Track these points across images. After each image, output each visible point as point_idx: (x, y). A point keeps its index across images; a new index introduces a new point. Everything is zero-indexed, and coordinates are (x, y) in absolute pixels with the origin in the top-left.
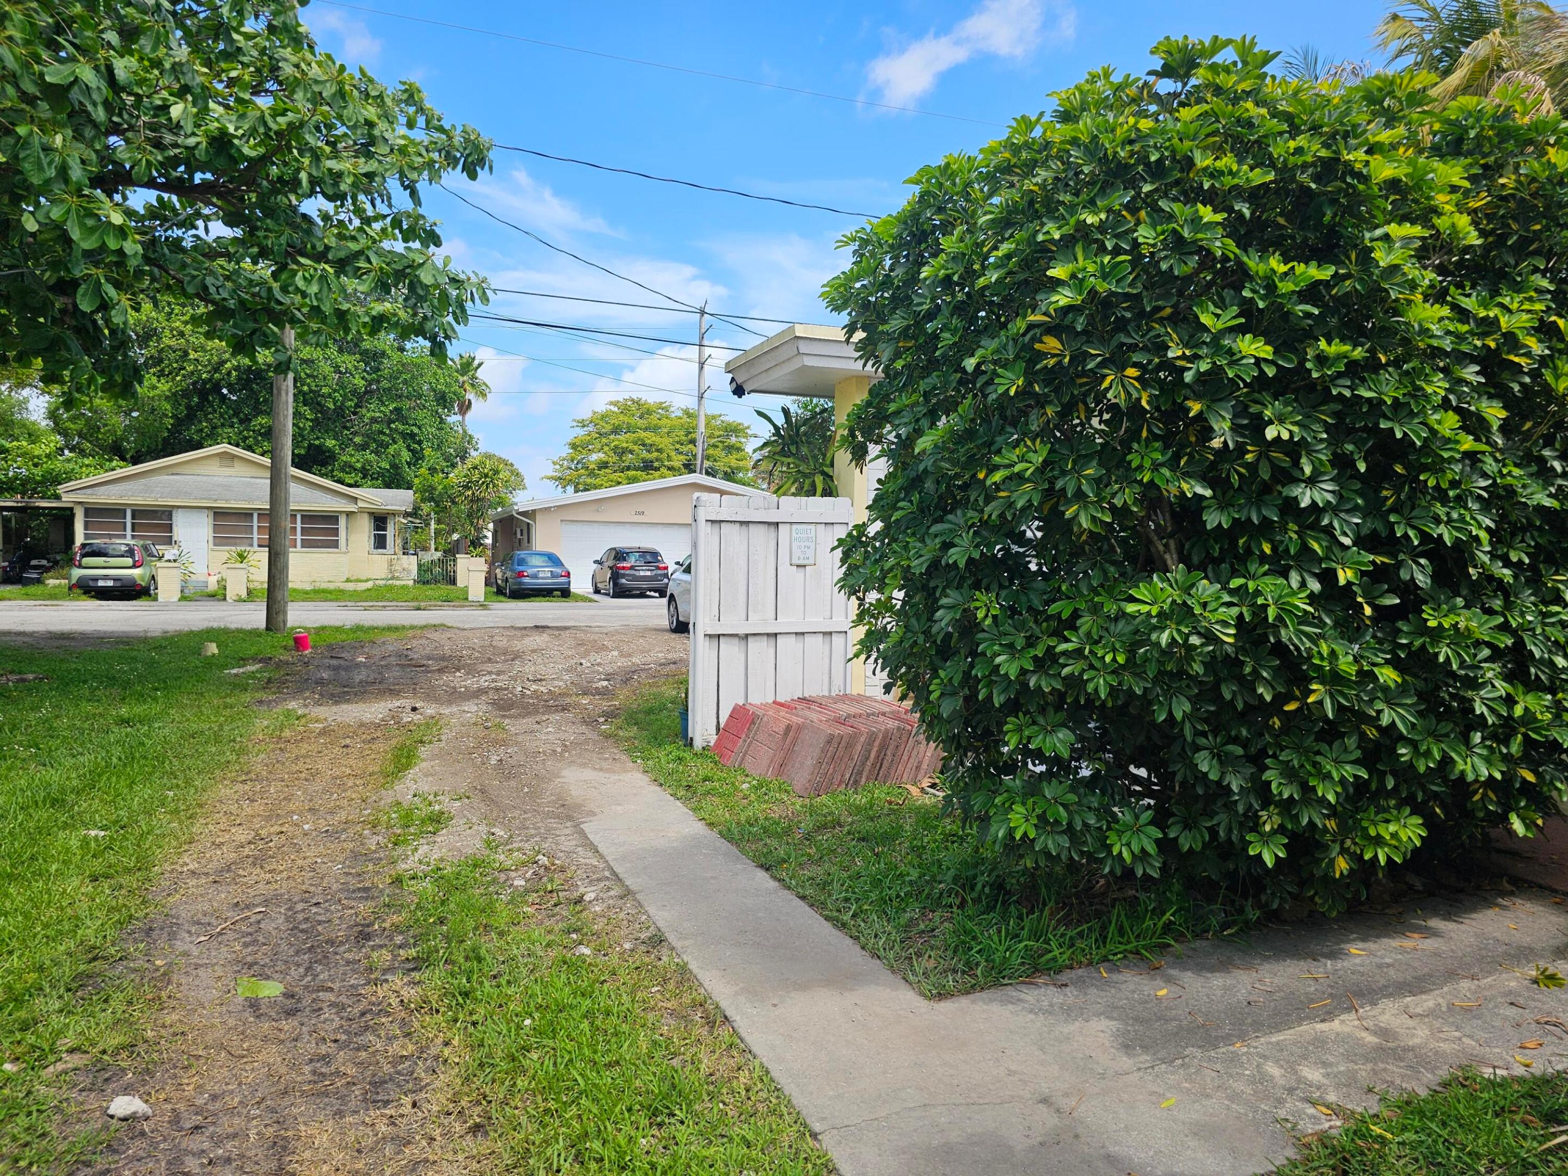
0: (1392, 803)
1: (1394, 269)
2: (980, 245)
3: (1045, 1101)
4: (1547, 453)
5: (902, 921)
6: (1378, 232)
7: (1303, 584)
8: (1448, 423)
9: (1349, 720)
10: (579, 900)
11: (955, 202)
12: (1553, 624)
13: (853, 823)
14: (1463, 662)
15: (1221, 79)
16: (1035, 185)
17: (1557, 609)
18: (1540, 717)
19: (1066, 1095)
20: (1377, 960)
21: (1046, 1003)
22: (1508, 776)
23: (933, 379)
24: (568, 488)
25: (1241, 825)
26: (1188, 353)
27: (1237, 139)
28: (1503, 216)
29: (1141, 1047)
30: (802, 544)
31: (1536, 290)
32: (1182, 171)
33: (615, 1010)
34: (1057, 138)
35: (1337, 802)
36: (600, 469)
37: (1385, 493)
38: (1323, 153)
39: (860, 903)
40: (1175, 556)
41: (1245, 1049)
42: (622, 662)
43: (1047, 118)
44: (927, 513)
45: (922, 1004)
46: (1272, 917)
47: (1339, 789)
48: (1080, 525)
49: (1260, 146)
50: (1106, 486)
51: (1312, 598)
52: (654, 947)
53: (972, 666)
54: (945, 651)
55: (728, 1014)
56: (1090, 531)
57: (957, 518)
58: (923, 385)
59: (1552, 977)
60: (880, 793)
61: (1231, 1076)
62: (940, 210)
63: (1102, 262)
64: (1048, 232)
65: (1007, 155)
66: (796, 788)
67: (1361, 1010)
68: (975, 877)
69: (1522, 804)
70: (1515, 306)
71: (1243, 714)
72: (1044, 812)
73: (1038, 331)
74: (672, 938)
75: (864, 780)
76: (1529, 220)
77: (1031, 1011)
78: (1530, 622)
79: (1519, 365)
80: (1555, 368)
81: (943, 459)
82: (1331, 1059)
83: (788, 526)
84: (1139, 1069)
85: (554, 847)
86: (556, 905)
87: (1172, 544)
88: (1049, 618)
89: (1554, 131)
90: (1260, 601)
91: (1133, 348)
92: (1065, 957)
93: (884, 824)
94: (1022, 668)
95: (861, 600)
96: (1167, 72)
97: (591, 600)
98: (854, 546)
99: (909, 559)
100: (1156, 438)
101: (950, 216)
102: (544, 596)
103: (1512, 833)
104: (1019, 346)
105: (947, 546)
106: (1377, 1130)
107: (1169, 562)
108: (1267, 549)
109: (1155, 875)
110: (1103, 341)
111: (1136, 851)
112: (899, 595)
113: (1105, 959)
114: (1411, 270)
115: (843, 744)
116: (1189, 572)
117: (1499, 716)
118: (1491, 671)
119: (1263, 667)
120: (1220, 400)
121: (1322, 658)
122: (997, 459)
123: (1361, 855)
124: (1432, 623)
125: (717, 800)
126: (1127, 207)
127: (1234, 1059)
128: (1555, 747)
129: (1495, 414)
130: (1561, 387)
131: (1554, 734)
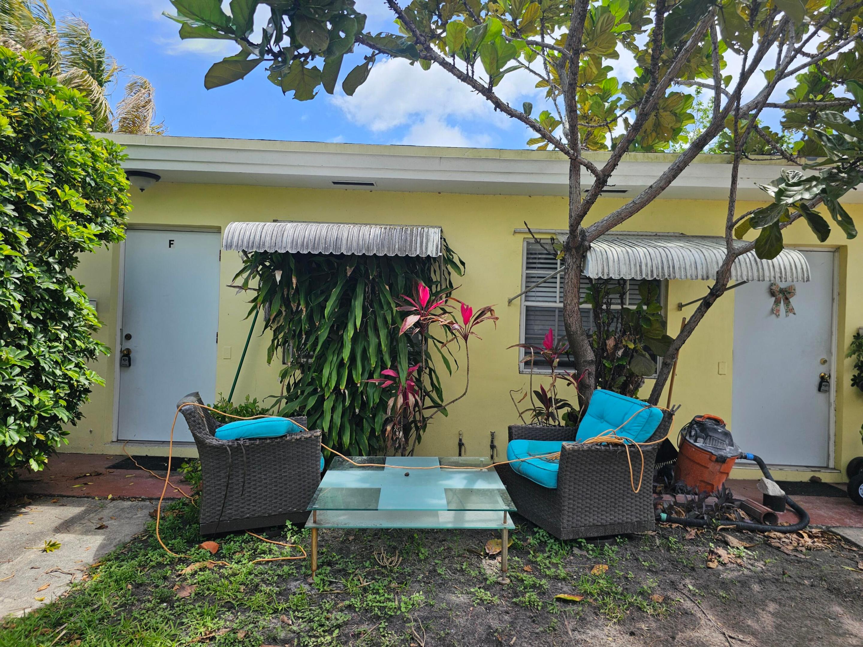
4: (51, 260)
12: (54, 352)
14: (4, 377)
17: (56, 344)
18: (47, 404)
22: (30, 440)
28: (27, 125)
31: (45, 171)
59: (54, 545)
69: (37, 453)
70: (34, 178)
76: (40, 132)
78: (43, 351)
79: (36, 210)
80: (56, 216)
103: (30, 470)
117: (25, 406)
118: (19, 381)
128: (55, 418)
129: (23, 235)
130: (60, 226)
131: (55, 411)
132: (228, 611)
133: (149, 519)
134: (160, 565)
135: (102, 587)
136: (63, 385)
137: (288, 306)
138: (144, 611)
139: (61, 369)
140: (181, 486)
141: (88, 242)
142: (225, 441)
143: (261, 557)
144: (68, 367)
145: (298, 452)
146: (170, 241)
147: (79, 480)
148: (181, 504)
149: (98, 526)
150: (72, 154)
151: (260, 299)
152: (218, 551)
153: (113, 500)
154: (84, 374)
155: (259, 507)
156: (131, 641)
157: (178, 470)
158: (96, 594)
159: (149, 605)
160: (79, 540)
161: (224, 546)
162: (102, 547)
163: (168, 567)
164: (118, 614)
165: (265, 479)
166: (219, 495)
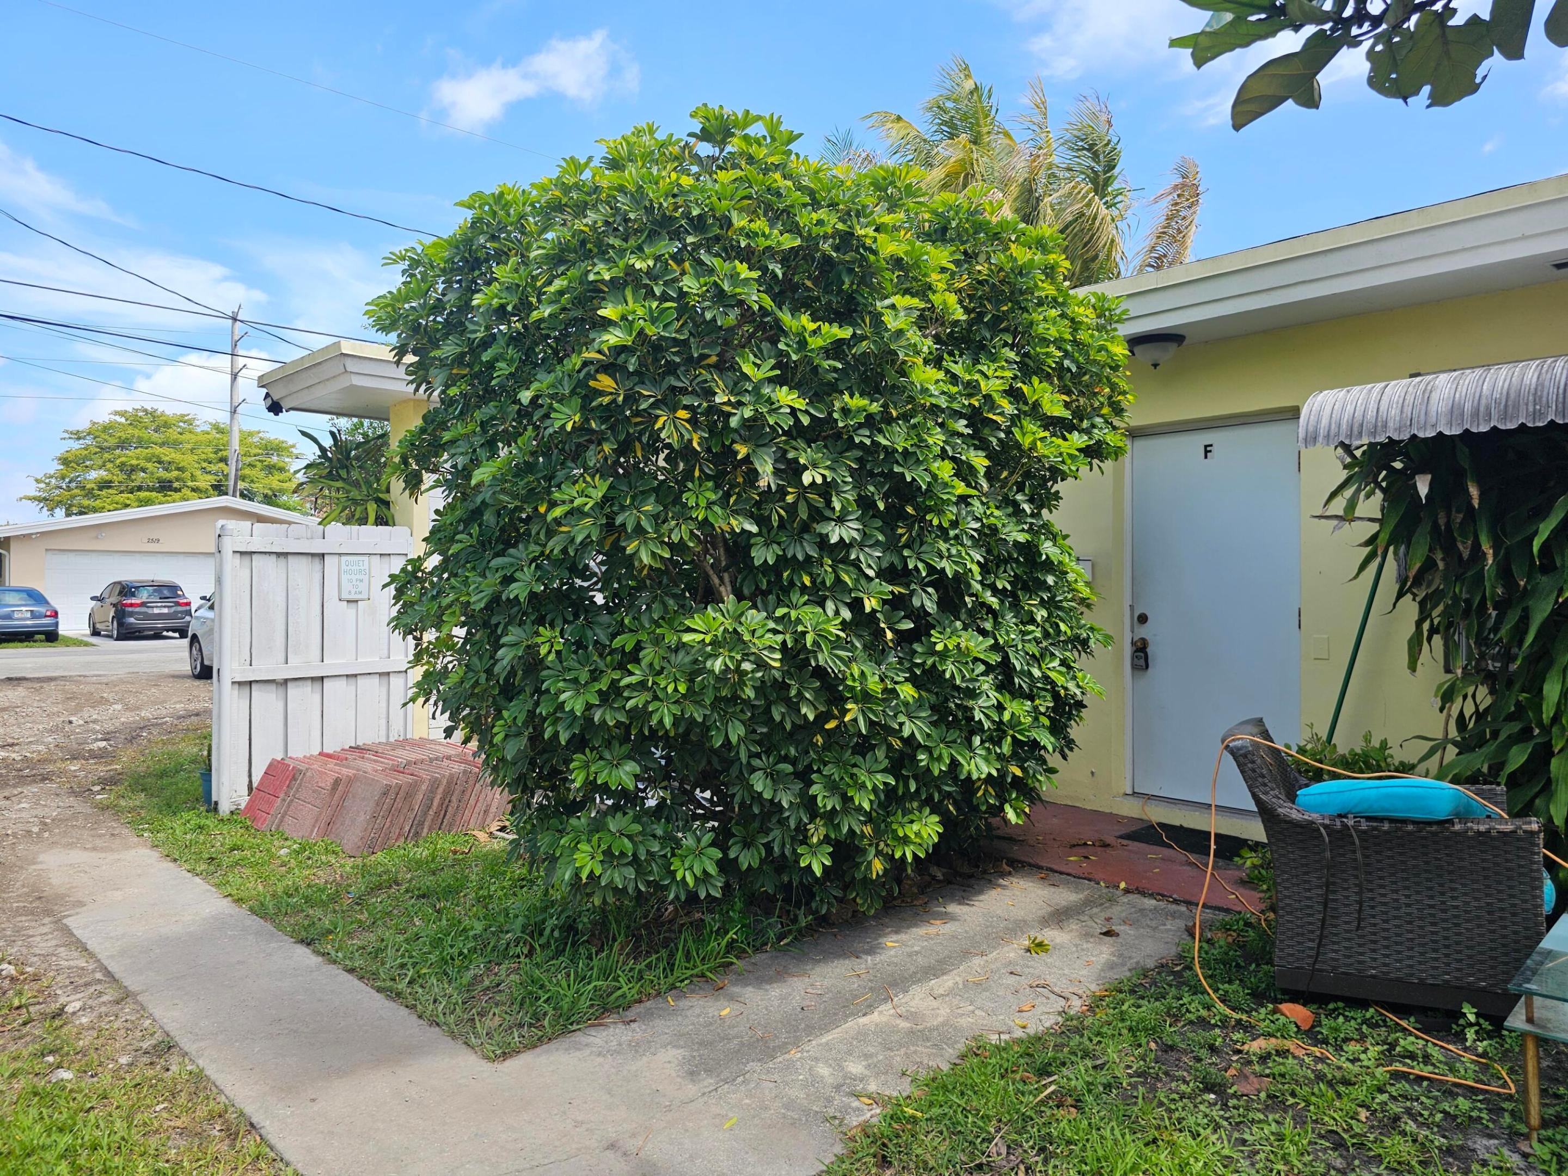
0: (915, 805)
1: (900, 333)
2: (535, 279)
3: (612, 1146)
4: (1019, 497)
5: (465, 981)
6: (887, 302)
7: (837, 613)
8: (945, 470)
9: (879, 733)
10: (60, 1013)
11: (509, 233)
12: (1029, 641)
13: (410, 881)
14: (963, 677)
15: (753, 150)
16: (586, 225)
17: (1031, 628)
18: (1023, 720)
19: (633, 1135)
20: (908, 949)
21: (615, 1043)
22: (1002, 773)
23: (489, 409)
24: (57, 510)
25: (793, 839)
26: (733, 399)
27: (769, 207)
28: (980, 297)
29: (705, 1071)
30: (354, 577)
31: (1006, 361)
32: (721, 228)
33: (105, 1142)
34: (605, 184)
35: (871, 808)
36: (100, 489)
37: (900, 531)
38: (840, 226)
39: (418, 967)
40: (729, 588)
41: (799, 1055)
42: (128, 718)
43: (596, 163)
44: (488, 546)
45: (486, 1067)
46: (823, 921)
47: (872, 797)
48: (641, 561)
49: (788, 214)
50: (664, 522)
51: (844, 625)
52: (160, 1057)
53: (537, 704)
54: (508, 691)
55: (254, 1120)
56: (651, 566)
57: (520, 552)
58: (478, 415)
59: (1040, 945)
60: (444, 843)
61: (787, 1084)
62: (494, 238)
63: (650, 307)
64: (598, 273)
65: (557, 193)
66: (346, 848)
67: (895, 999)
68: (544, 921)
69: (1014, 796)
70: (990, 373)
71: (791, 734)
72: (610, 847)
73: (592, 369)
74: (186, 1043)
75: (425, 830)
76: (999, 303)
77: (599, 1054)
78: (1013, 640)
79: (996, 422)
80: (1022, 428)
81: (503, 491)
82: (872, 1050)
83: (336, 558)
84: (704, 1094)
85: (24, 951)
86: (25, 1024)
87: (726, 577)
88: (613, 652)
89: (1014, 230)
90: (800, 628)
91: (683, 391)
92: (633, 991)
93: (447, 877)
94: (587, 703)
95: (418, 640)
96: (705, 135)
97: (87, 644)
98: (409, 582)
99: (469, 594)
100: (709, 478)
101: (505, 245)
102: (21, 641)
103: (1006, 821)
104: (574, 382)
105: (508, 580)
106: (909, 1111)
107: (724, 594)
108: (807, 581)
109: (718, 895)
110: (655, 383)
111: (698, 874)
112: (460, 632)
113: (673, 987)
114: (913, 335)
115: (402, 794)
116: (739, 601)
117: (993, 722)
118: (986, 684)
119: (806, 689)
120: (763, 445)
121: (854, 680)
122: (557, 495)
123: (893, 855)
124: (939, 647)
125: (248, 871)
126: (673, 257)
127: (789, 1067)
128: (1035, 745)
129: (980, 461)
130: (1026, 442)
131: (1034, 734)
132: (1334, 1149)
133: (1185, 936)
134: (1203, 1023)
135: (1109, 1032)
136: (1044, 693)
137: (1450, 549)
138: (1176, 1096)
139: (1040, 667)
140: (1242, 890)
141: (1069, 462)
142: (1315, 816)
143: (1405, 1064)
144: (1050, 666)
145: (1484, 861)
146: (1206, 447)
147: (1075, 850)
148: (1241, 923)
149: (1105, 930)
150: (1040, 329)
151: (1384, 537)
152: (1313, 1027)
153: (1127, 891)
154: (1074, 678)
155: (1397, 961)
156: (1154, 1141)
157: (1236, 859)
158: (1100, 1042)
159: (1183, 1087)
160: (1076, 946)
161: (1325, 1021)
162: (1111, 966)
163: (1217, 1031)
164: (1134, 1086)
165: (1408, 905)
166: (1310, 919)
